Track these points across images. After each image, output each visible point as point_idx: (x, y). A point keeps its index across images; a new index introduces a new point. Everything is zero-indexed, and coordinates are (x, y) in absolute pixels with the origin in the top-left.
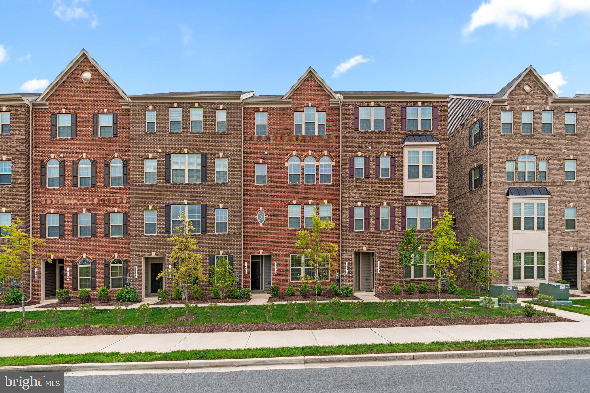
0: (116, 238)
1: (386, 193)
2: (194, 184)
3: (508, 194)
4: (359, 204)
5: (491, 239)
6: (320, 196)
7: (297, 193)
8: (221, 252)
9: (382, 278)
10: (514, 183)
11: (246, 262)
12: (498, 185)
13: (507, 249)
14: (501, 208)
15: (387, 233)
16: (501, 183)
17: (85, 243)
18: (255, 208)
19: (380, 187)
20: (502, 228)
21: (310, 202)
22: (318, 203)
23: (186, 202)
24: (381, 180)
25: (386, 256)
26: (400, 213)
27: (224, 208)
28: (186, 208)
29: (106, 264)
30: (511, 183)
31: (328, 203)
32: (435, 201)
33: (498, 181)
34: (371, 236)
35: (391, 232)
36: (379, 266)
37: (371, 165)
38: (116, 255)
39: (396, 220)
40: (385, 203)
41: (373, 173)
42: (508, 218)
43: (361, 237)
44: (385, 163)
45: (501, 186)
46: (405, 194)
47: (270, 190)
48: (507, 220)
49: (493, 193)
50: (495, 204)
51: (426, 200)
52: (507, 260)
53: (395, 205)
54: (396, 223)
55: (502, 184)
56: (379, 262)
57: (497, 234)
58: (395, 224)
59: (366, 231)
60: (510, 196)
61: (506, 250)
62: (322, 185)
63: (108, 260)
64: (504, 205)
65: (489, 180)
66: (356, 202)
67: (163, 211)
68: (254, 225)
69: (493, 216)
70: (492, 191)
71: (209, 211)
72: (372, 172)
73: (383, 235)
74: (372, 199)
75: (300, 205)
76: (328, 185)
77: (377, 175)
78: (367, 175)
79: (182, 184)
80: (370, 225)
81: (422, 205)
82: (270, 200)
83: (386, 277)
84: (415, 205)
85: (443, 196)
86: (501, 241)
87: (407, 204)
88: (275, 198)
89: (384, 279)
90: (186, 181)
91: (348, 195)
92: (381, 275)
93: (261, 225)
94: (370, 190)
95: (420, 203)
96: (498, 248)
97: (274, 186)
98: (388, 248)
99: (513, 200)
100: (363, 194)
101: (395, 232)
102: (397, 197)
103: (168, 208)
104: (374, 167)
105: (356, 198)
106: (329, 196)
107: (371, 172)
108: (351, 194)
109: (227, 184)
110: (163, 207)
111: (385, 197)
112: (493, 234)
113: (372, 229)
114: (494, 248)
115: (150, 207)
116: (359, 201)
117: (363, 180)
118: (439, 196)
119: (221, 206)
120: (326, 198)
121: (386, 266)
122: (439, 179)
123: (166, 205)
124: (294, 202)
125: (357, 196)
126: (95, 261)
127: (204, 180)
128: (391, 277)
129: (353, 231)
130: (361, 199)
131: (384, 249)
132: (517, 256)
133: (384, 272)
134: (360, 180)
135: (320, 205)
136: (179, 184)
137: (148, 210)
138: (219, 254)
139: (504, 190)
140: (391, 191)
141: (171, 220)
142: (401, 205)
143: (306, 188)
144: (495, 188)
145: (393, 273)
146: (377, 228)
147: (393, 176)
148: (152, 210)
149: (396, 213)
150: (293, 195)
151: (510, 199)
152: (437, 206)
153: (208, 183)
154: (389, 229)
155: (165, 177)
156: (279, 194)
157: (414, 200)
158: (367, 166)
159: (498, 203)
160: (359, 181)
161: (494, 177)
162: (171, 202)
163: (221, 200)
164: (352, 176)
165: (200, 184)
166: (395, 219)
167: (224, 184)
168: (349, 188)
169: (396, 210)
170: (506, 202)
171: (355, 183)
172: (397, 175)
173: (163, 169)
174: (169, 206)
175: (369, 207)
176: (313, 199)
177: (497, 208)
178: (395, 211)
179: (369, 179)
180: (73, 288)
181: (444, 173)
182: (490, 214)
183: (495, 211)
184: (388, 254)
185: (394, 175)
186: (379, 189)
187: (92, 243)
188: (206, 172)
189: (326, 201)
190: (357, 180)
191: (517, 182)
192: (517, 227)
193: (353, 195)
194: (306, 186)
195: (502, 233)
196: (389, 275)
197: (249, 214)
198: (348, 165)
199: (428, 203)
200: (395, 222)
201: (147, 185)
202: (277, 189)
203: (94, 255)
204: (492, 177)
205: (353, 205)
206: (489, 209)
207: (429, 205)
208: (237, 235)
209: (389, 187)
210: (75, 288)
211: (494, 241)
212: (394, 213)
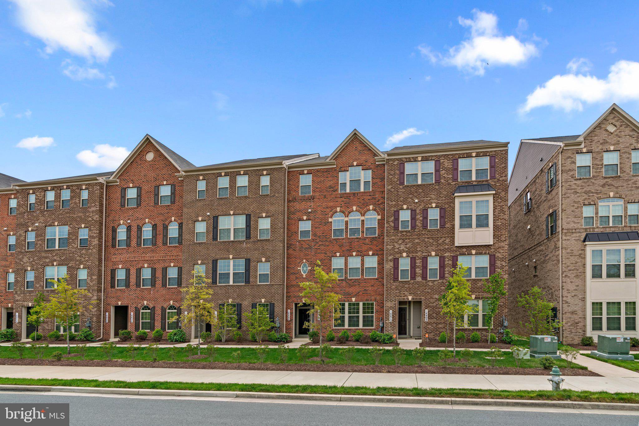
0: (172, 288)
1: (435, 243)
2: (239, 241)
3: (584, 241)
4: (405, 254)
5: (563, 288)
6: (365, 248)
7: (341, 246)
8: (263, 300)
9: (430, 326)
10: (593, 228)
11: (289, 309)
12: (571, 231)
13: (584, 298)
14: (576, 256)
15: (436, 283)
16: (575, 229)
17: (146, 292)
18: (298, 261)
19: (428, 238)
20: (577, 276)
21: (354, 254)
22: (362, 254)
23: (231, 257)
24: (429, 231)
25: (435, 304)
26: (450, 262)
27: (266, 261)
28: (232, 262)
29: (163, 310)
30: (590, 228)
31: (373, 255)
32: (492, 250)
33: (572, 227)
34: (417, 286)
35: (439, 281)
36: (426, 314)
37: (418, 217)
38: (171, 302)
39: (446, 270)
40: (433, 253)
41: (420, 225)
42: (585, 266)
43: (406, 286)
44: (434, 214)
45: (576, 233)
46: (456, 244)
47: (313, 244)
48: (585, 267)
49: (566, 240)
50: (569, 251)
51: (481, 249)
52: (584, 310)
53: (445, 255)
54: (446, 272)
55: (577, 231)
56: (427, 311)
57: (571, 282)
58: (444, 274)
59: (412, 281)
60: (587, 243)
61: (584, 300)
62: (367, 238)
63: (165, 306)
64: (580, 252)
65: (561, 227)
66: (401, 253)
67: (211, 265)
68: (298, 275)
69: (565, 264)
70: (564, 238)
71: (252, 264)
72: (419, 223)
73: (431, 284)
74: (418, 249)
75: (344, 257)
76: (373, 238)
77: (425, 227)
78: (414, 227)
79: (228, 242)
80: (417, 274)
81: (476, 254)
82: (313, 253)
83: (434, 325)
84: (468, 255)
85: (502, 244)
86: (576, 290)
87: (458, 253)
88: (319, 251)
89: (432, 327)
90: (232, 239)
91: (392, 246)
92: (428, 323)
93: (304, 276)
94: (417, 241)
95: (474, 252)
96: (572, 297)
97: (318, 241)
98: (437, 296)
99: (591, 247)
100: (408, 245)
101: (444, 281)
102: (447, 247)
103: (215, 262)
104: (421, 218)
105: (401, 249)
106: (375, 248)
107: (417, 224)
108: (396, 245)
109: (269, 240)
110: (211, 262)
111: (433, 248)
112: (565, 282)
113: (419, 279)
114: (567, 297)
115: (199, 262)
116: (404, 251)
117: (409, 231)
118: (497, 245)
119: (263, 259)
120: (371, 249)
121: (434, 315)
122: (496, 228)
123: (213, 260)
124: (338, 254)
125: (402, 247)
126: (154, 307)
127: (248, 237)
128: (440, 326)
129: (398, 280)
130: (407, 250)
131: (432, 298)
132: (597, 306)
133: (432, 321)
134: (406, 231)
135: (365, 257)
136: (225, 242)
137: (198, 264)
138: (261, 302)
139: (580, 236)
140: (441, 241)
141: (218, 272)
142: (452, 254)
143: (351, 241)
144: (568, 234)
145: (442, 321)
146: (424, 277)
147: (442, 226)
148: (201, 264)
149: (446, 262)
150: (336, 247)
151: (588, 246)
152: (494, 255)
153: (252, 240)
154: (438, 279)
155: (213, 236)
156: (323, 247)
157: (467, 250)
158: (413, 218)
159: (573, 250)
160: (404, 233)
161: (567, 223)
162: (218, 257)
163: (263, 254)
164: (396, 228)
165: (245, 241)
166: (444, 269)
167: (267, 240)
168: (393, 239)
169: (447, 260)
170: (583, 248)
171: (399, 235)
172: (447, 226)
173: (211, 229)
174: (217, 260)
175: (415, 258)
176: (358, 251)
177: (571, 256)
178: (444, 261)
179: (416, 230)
180: (136, 329)
181: (503, 221)
182: (562, 262)
183: (568, 258)
184: (437, 303)
185: (444, 225)
186: (426, 240)
187: (152, 292)
188: (250, 230)
189: (371, 253)
190: (403, 232)
191: (597, 228)
192: (597, 274)
193: (397, 246)
194: (350, 239)
195: (578, 281)
196: (437, 324)
197: (292, 266)
198: (393, 218)
199: (484, 252)
200: (444, 271)
201: (197, 243)
202: (320, 243)
203: (153, 302)
204: (564, 223)
205: (397, 256)
206: (562, 257)
207: (485, 254)
208: (279, 285)
209: (438, 238)
210: (137, 329)
211: (567, 290)
212: (444, 263)
